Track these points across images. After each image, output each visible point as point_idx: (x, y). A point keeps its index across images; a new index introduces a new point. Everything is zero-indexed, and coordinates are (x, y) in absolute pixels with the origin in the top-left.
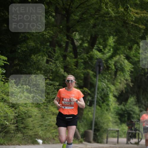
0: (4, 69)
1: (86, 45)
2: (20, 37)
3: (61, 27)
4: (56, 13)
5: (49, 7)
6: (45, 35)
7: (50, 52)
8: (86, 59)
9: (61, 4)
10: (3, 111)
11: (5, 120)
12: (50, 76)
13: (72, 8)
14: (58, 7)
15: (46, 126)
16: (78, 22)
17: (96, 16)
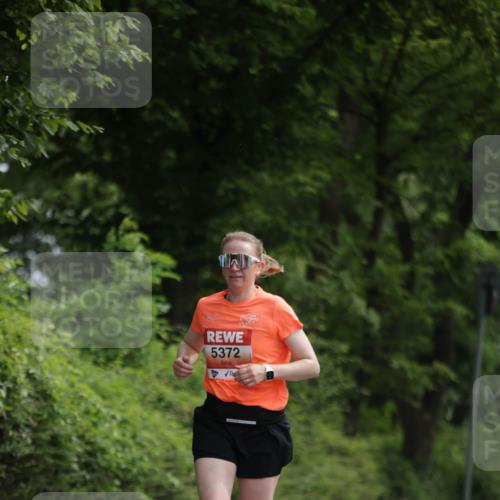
0: (162, 299)
1: (442, 216)
2: (220, 192)
3: (358, 157)
4: (341, 110)
5: (318, 92)
6: (304, 184)
7: (319, 241)
8: (442, 263)
9: (360, 81)
10: (159, 438)
11: (168, 469)
12: (320, 321)
13: (394, 93)
14: (350, 90)
15: (305, 492)
16: (416, 138)
17: (479, 119)
